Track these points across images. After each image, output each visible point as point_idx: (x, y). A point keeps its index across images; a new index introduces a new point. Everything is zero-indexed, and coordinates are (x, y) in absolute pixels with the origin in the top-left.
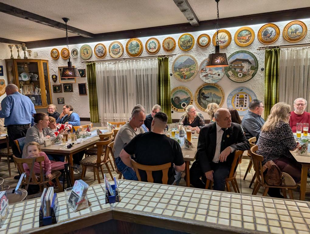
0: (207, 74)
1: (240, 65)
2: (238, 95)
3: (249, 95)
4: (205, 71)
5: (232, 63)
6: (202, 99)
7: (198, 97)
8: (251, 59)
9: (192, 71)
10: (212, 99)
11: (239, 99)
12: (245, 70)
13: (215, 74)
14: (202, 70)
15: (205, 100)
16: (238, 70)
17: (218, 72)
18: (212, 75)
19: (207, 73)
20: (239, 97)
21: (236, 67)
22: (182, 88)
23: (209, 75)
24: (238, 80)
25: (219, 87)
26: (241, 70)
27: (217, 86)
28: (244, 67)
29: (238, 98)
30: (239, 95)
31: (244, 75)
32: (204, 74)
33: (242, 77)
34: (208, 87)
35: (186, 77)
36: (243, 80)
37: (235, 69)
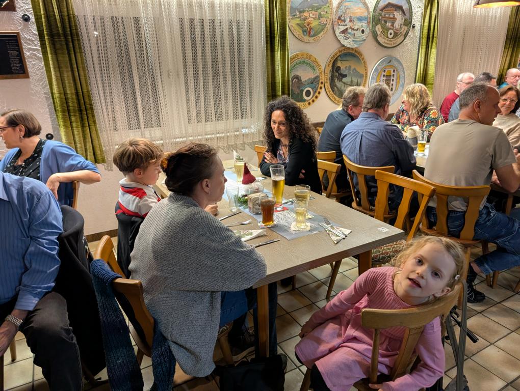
0: (347, 29)
1: (392, 16)
2: (385, 71)
3: (397, 71)
4: (344, 21)
5: (382, 10)
6: (336, 80)
7: (331, 75)
8: (405, 7)
9: (323, 20)
10: (350, 80)
11: (385, 78)
12: (397, 25)
13: (358, 29)
14: (339, 18)
15: (341, 81)
16: (389, 24)
17: (362, 26)
18: (354, 32)
19: (346, 25)
20: (385, 74)
21: (387, 18)
22: (305, 56)
23: (350, 31)
24: (388, 42)
25: (361, 55)
26: (393, 25)
27: (359, 53)
28: (396, 19)
29: (384, 76)
31: (396, 35)
32: (342, 28)
33: (393, 38)
34: (346, 55)
35: (312, 33)
36: (394, 44)
37: (386, 22)
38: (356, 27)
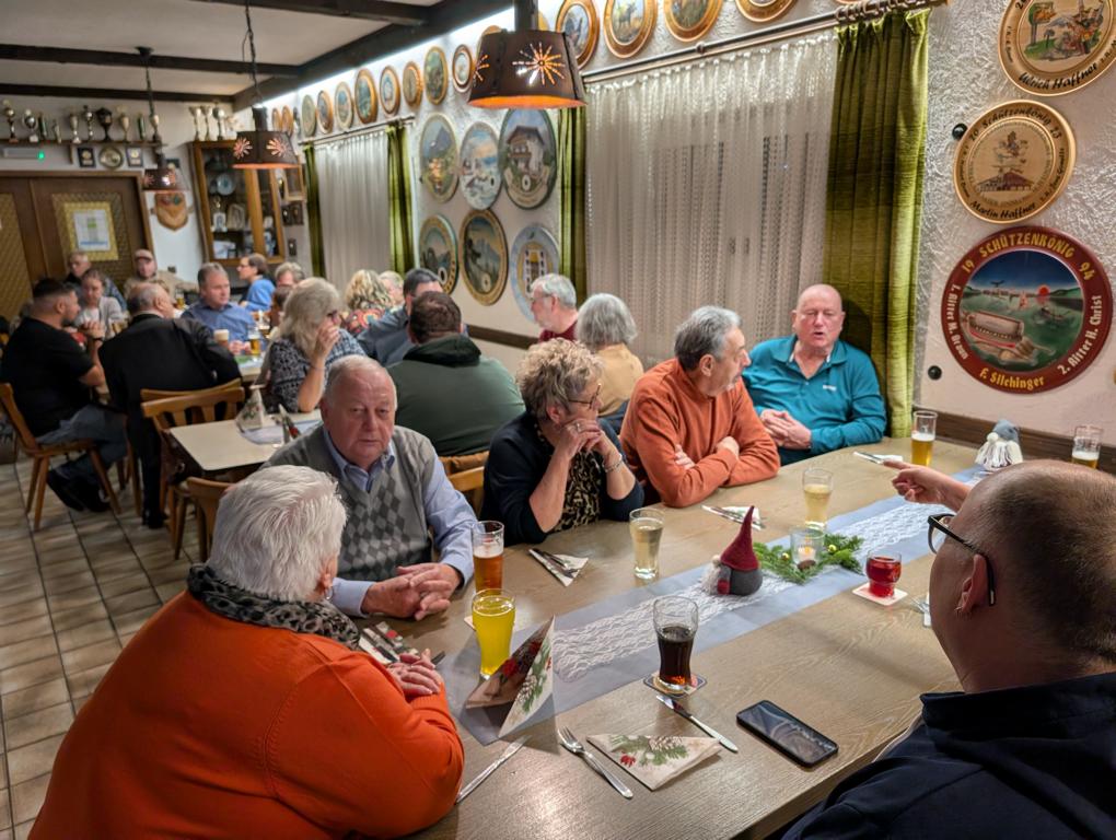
0: (472, 181)
1: (524, 150)
2: (527, 253)
3: (547, 255)
4: (469, 167)
5: (509, 142)
6: (470, 261)
7: (464, 252)
8: (542, 129)
9: (450, 170)
10: (485, 262)
11: (529, 267)
12: (533, 166)
13: (486, 179)
14: (464, 165)
15: (476, 262)
16: (521, 166)
17: (491, 173)
18: (481, 183)
19: (471, 174)
20: (529, 258)
21: (518, 154)
22: (436, 221)
23: (476, 182)
24: (524, 199)
25: (496, 218)
26: (527, 166)
28: (531, 154)
29: (528, 262)
30: (530, 252)
31: (534, 184)
32: (468, 179)
33: (530, 190)
34: (476, 221)
36: (534, 201)
37: (516, 162)
38: (483, 176)
